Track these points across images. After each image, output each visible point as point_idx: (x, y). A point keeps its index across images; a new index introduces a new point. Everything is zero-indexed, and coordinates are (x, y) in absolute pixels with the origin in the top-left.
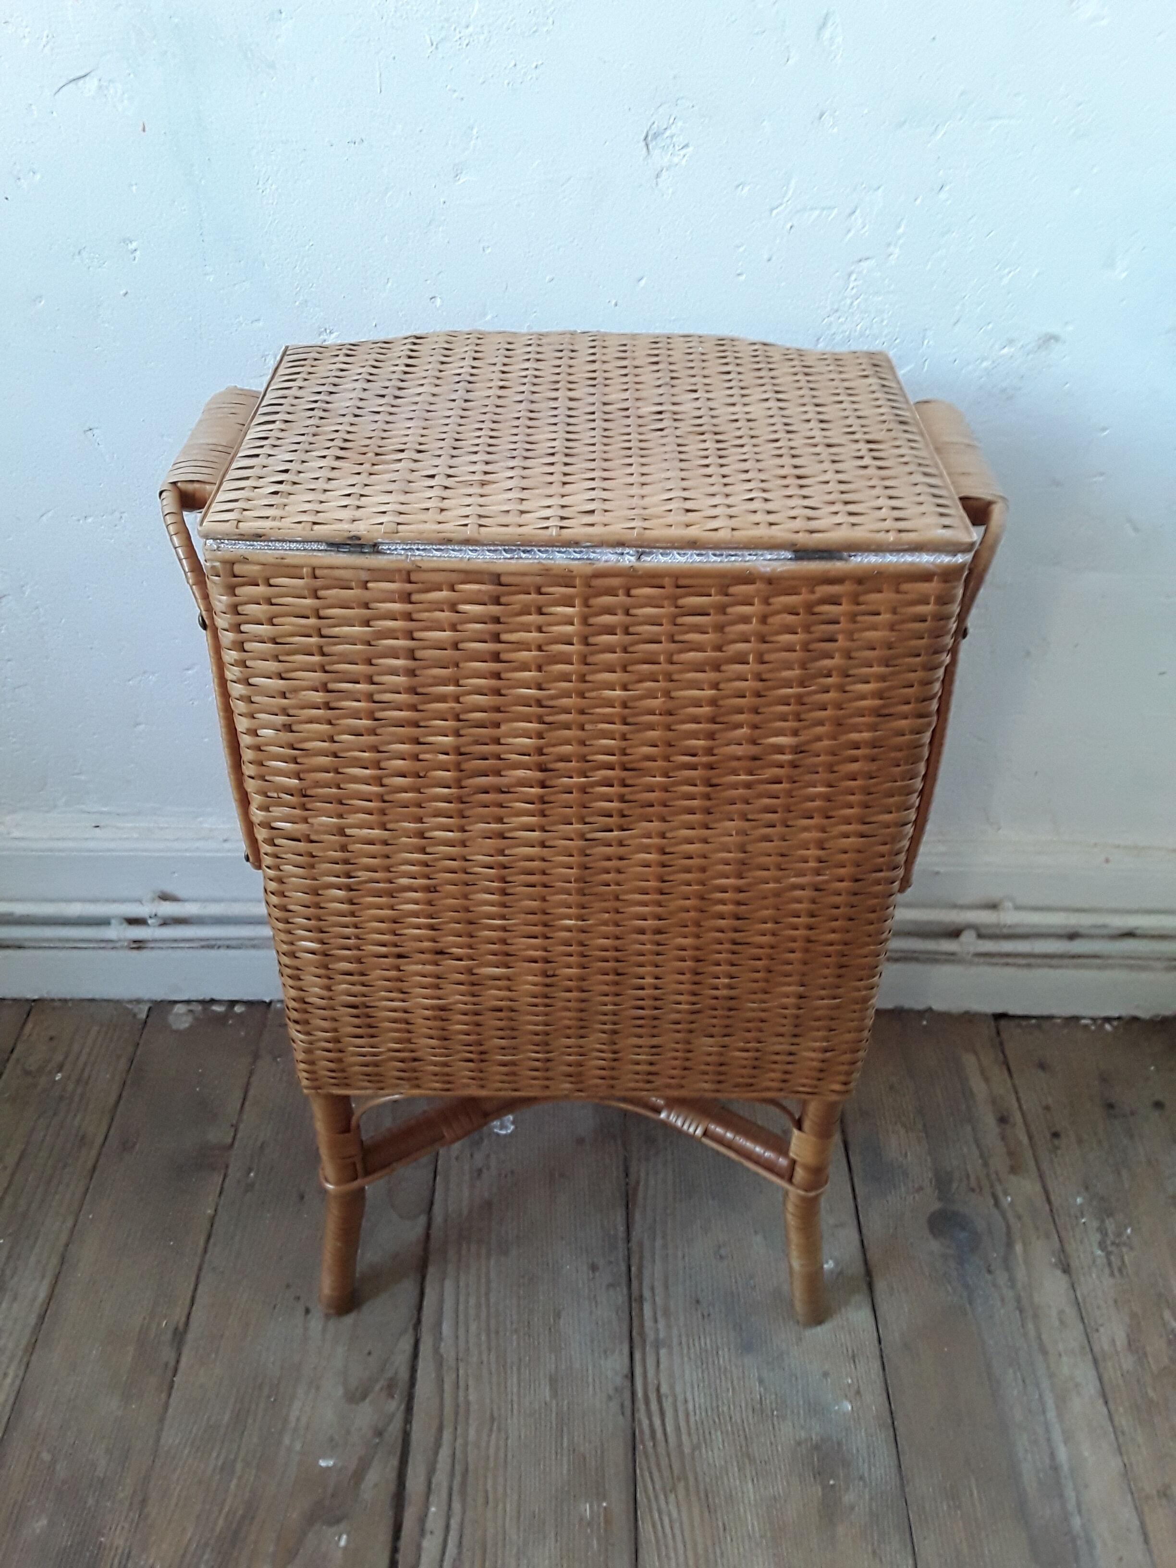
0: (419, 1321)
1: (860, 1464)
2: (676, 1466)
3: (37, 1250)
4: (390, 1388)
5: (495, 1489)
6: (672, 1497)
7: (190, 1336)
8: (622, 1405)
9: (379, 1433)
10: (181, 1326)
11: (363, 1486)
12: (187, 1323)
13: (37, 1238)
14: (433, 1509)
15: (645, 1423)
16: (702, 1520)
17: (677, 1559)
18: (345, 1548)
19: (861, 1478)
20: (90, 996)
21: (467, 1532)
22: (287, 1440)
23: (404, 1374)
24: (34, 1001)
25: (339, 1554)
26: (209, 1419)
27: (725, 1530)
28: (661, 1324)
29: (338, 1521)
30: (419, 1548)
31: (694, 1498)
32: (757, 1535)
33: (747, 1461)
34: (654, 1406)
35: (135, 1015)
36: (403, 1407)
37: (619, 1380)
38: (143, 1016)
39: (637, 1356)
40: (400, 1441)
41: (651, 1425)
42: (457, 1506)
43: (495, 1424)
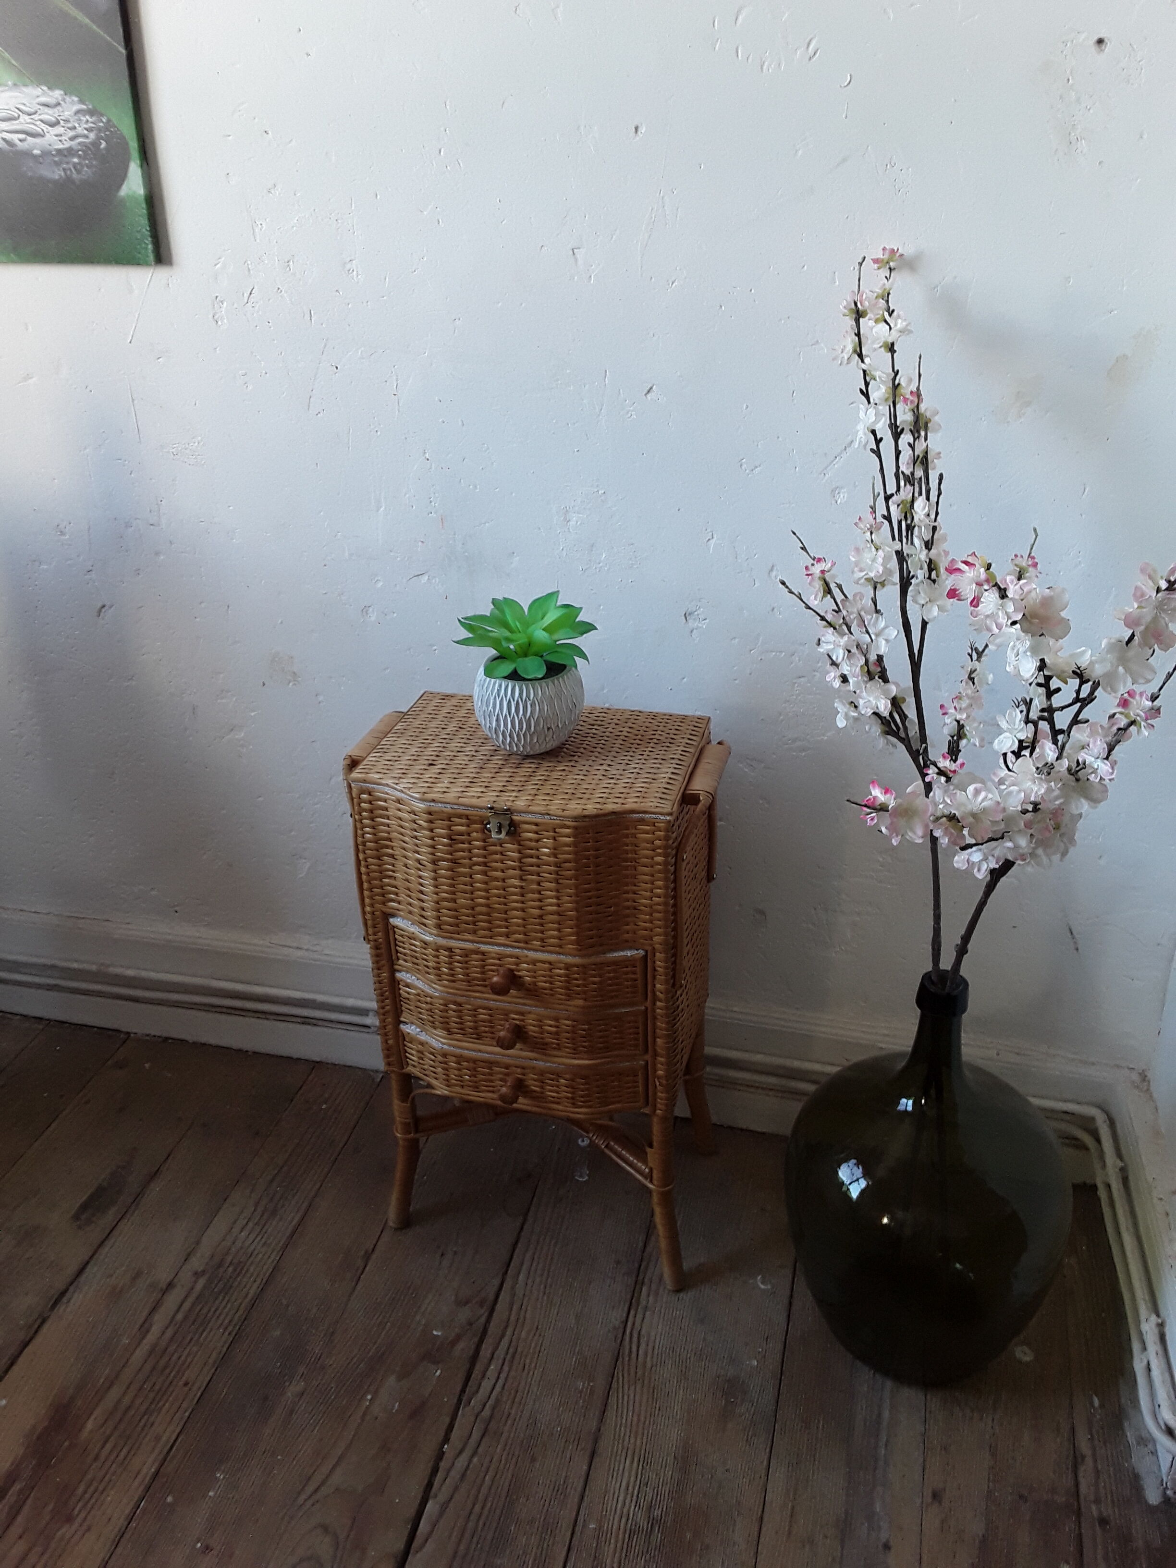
0: (507, 1270)
1: (753, 1394)
2: (640, 1373)
3: (296, 1197)
4: (481, 1304)
5: (530, 1363)
6: (632, 1388)
7: (374, 1256)
8: (616, 1337)
9: (471, 1324)
10: (370, 1251)
11: (455, 1349)
12: (373, 1250)
13: (298, 1191)
14: (492, 1367)
15: (627, 1347)
16: (647, 1401)
17: (627, 1420)
18: (438, 1377)
19: (751, 1401)
20: (349, 1064)
21: (509, 1382)
22: (418, 1318)
23: (491, 1297)
24: (318, 1062)
25: (434, 1379)
26: (377, 1299)
27: (659, 1410)
28: (651, 1299)
29: (438, 1362)
30: (480, 1383)
31: (645, 1390)
32: (678, 1417)
33: (683, 1378)
34: (635, 1339)
35: (373, 1079)
36: (487, 1313)
37: (617, 1323)
38: (379, 1080)
39: (632, 1312)
40: (481, 1330)
41: (631, 1348)
42: (506, 1368)
43: (538, 1331)
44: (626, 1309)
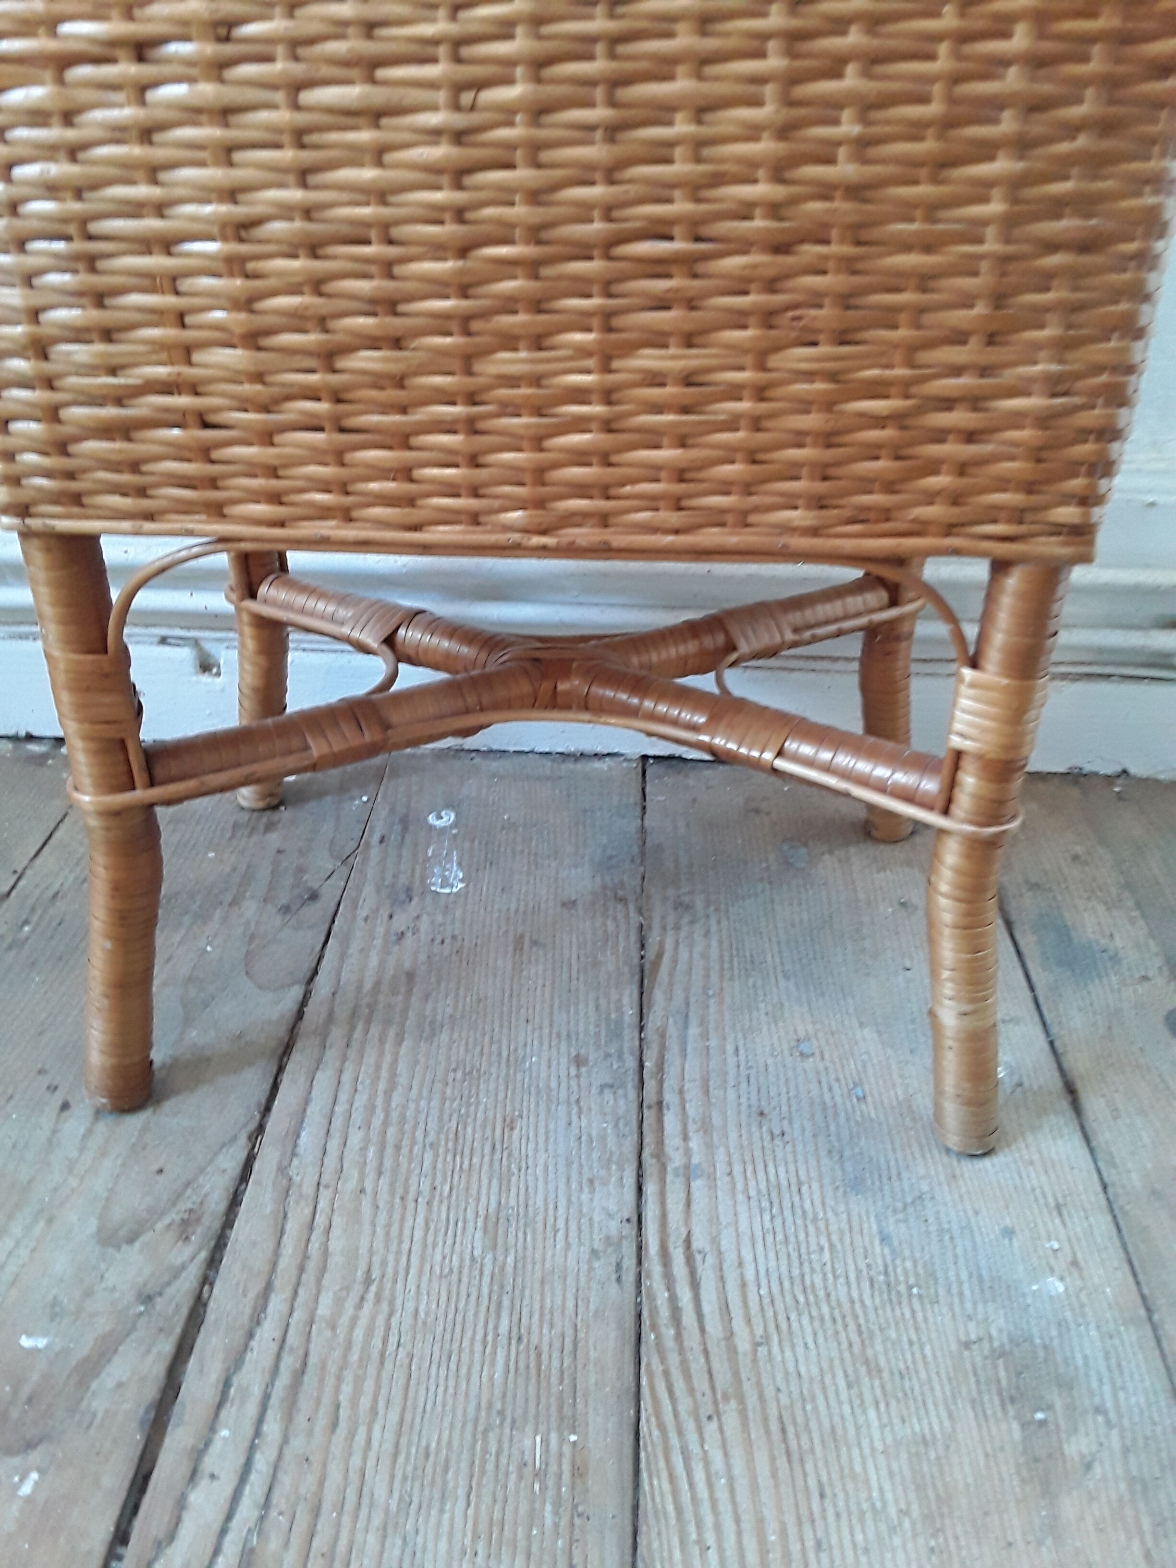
0: (261, 1129)
1: (1094, 1384)
2: (722, 1378)
4: (187, 1225)
5: (354, 1403)
6: (711, 1428)
8: (619, 1267)
9: (148, 1299)
11: (94, 1385)
14: (225, 1433)
15: (662, 1296)
16: (774, 1475)
17: (721, 1549)
18: (29, 1500)
19: (1099, 1410)
21: (286, 1480)
23: (217, 1203)
25: (15, 1510)
27: (822, 1496)
28: (695, 1143)
29: (30, 1446)
30: (181, 1504)
31: (756, 1432)
32: (892, 1510)
33: (863, 1370)
34: (679, 1268)
36: (204, 1255)
37: (614, 1226)
39: (651, 1189)
40: (185, 1311)
41: (673, 1299)
42: (272, 1428)
43: (373, 1288)
44: (630, 1180)
